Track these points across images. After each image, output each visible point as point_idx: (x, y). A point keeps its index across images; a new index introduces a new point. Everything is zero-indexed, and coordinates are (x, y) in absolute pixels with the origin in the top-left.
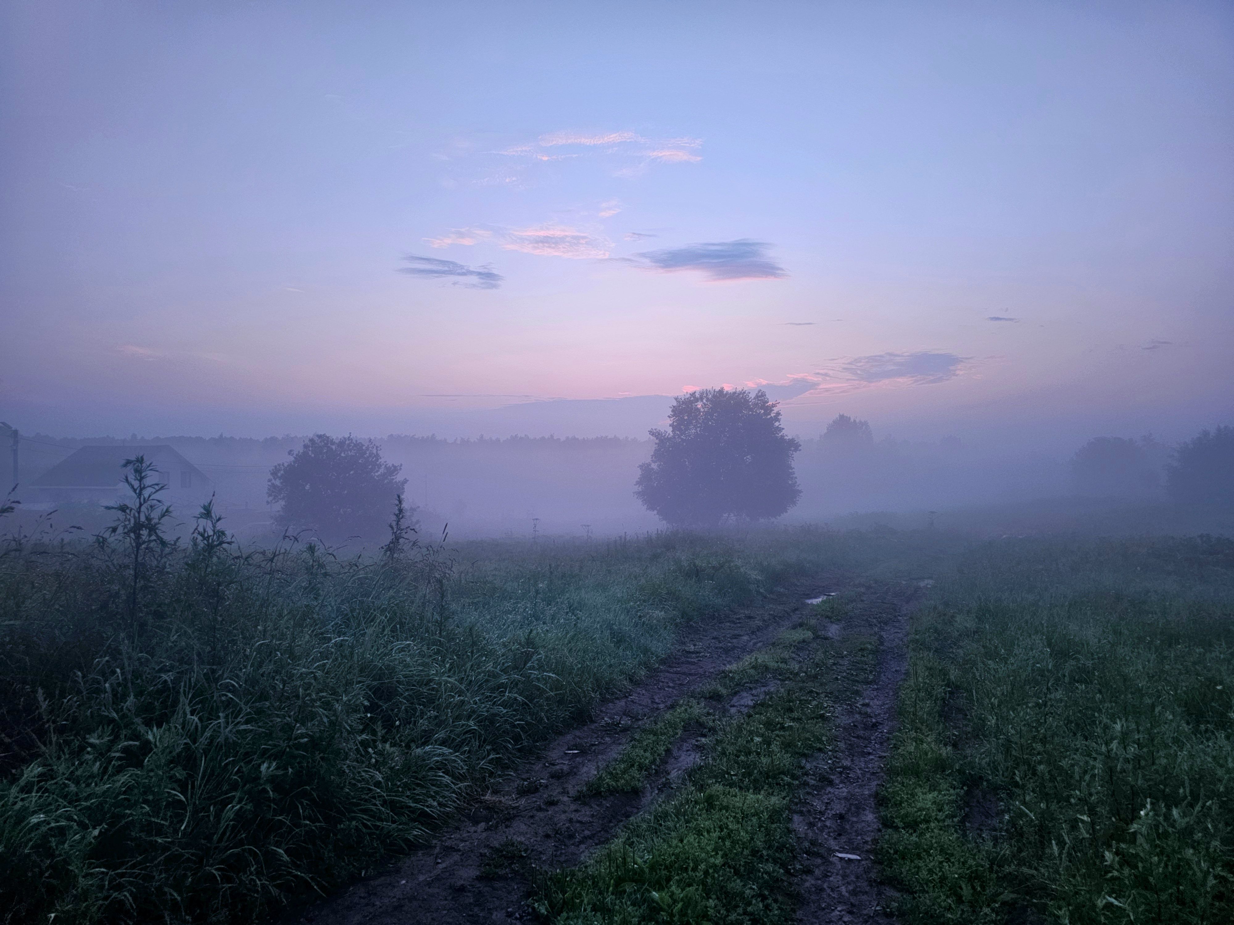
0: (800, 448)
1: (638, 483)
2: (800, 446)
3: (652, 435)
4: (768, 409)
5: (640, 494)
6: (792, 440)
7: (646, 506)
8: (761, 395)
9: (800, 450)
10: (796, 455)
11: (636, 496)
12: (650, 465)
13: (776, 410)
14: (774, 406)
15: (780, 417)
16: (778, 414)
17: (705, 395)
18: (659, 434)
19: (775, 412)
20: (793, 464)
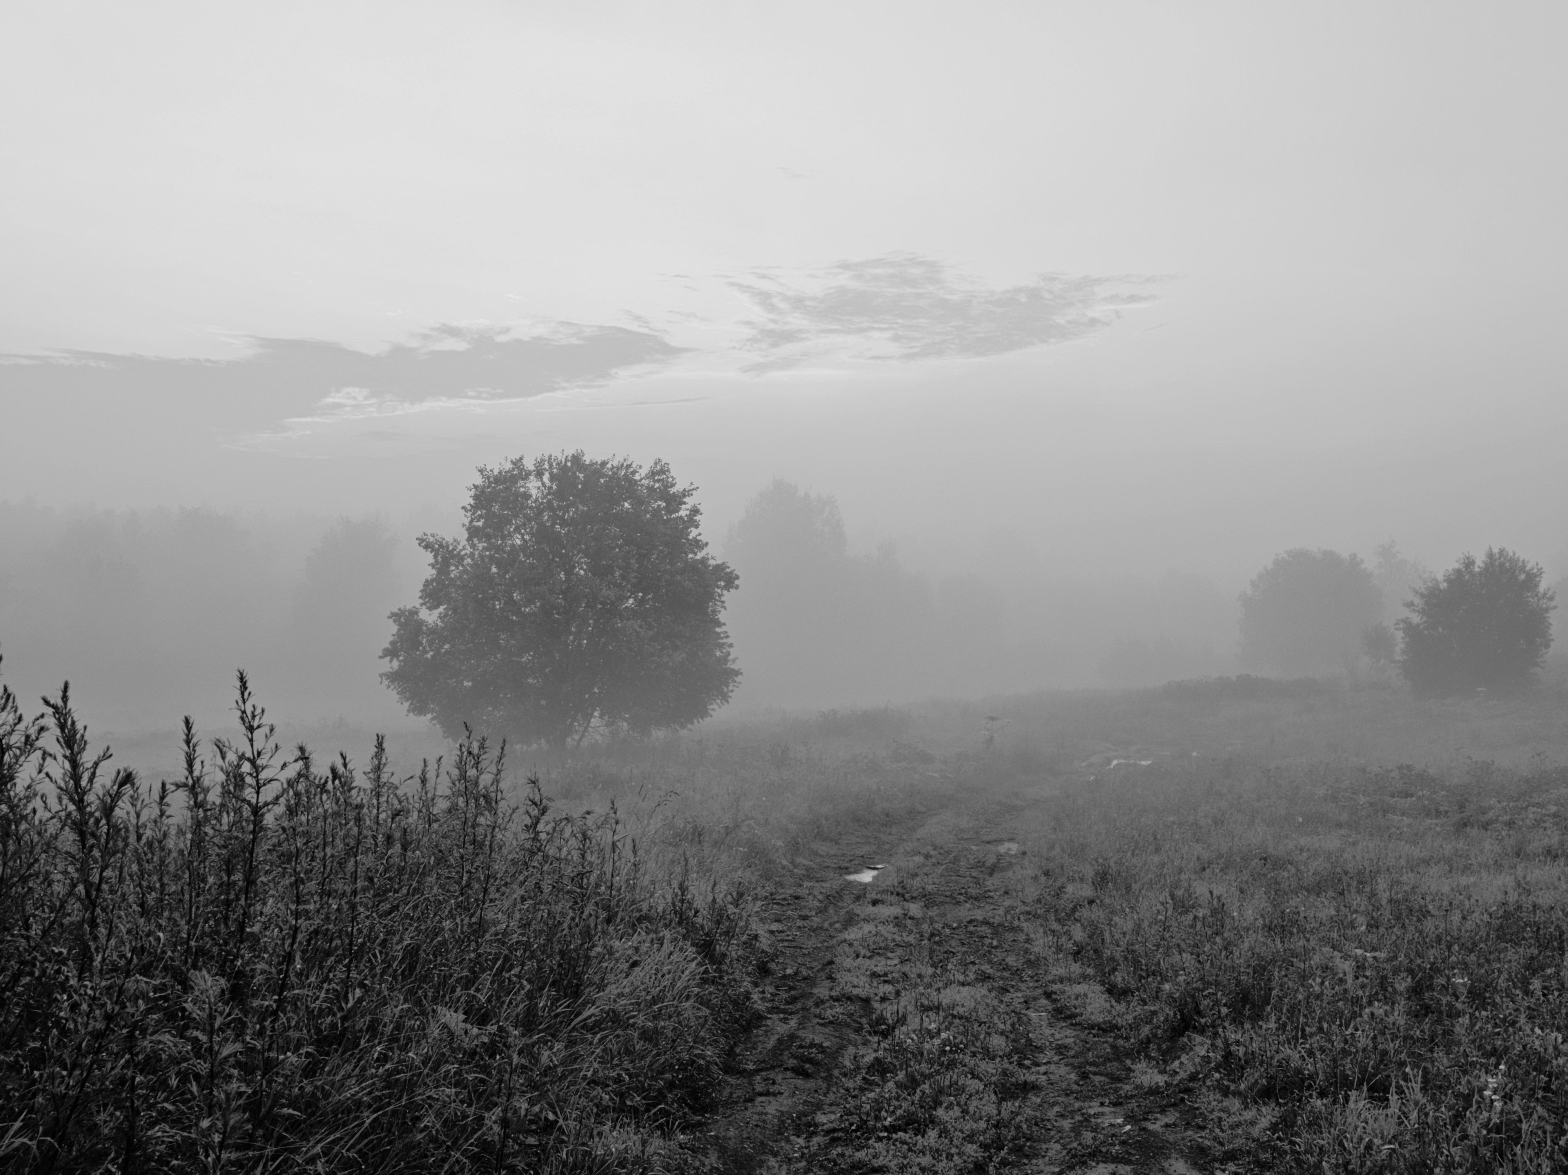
0: (736, 582)
1: (391, 653)
2: (737, 577)
3: (426, 547)
4: (675, 501)
5: (393, 677)
6: (720, 568)
7: (407, 704)
8: (660, 471)
9: (737, 587)
10: (728, 596)
11: (386, 682)
12: (417, 613)
13: (690, 501)
14: (686, 493)
15: (697, 518)
16: (695, 511)
17: (546, 466)
18: (441, 546)
19: (688, 506)
20: (722, 616)
